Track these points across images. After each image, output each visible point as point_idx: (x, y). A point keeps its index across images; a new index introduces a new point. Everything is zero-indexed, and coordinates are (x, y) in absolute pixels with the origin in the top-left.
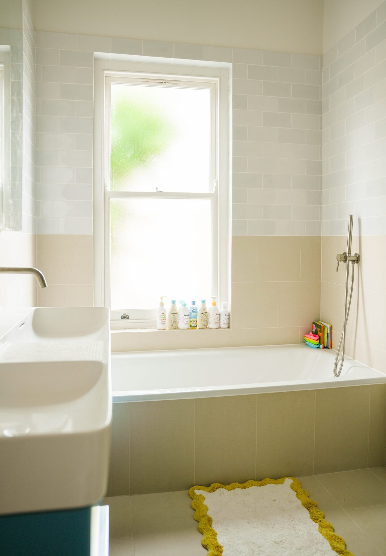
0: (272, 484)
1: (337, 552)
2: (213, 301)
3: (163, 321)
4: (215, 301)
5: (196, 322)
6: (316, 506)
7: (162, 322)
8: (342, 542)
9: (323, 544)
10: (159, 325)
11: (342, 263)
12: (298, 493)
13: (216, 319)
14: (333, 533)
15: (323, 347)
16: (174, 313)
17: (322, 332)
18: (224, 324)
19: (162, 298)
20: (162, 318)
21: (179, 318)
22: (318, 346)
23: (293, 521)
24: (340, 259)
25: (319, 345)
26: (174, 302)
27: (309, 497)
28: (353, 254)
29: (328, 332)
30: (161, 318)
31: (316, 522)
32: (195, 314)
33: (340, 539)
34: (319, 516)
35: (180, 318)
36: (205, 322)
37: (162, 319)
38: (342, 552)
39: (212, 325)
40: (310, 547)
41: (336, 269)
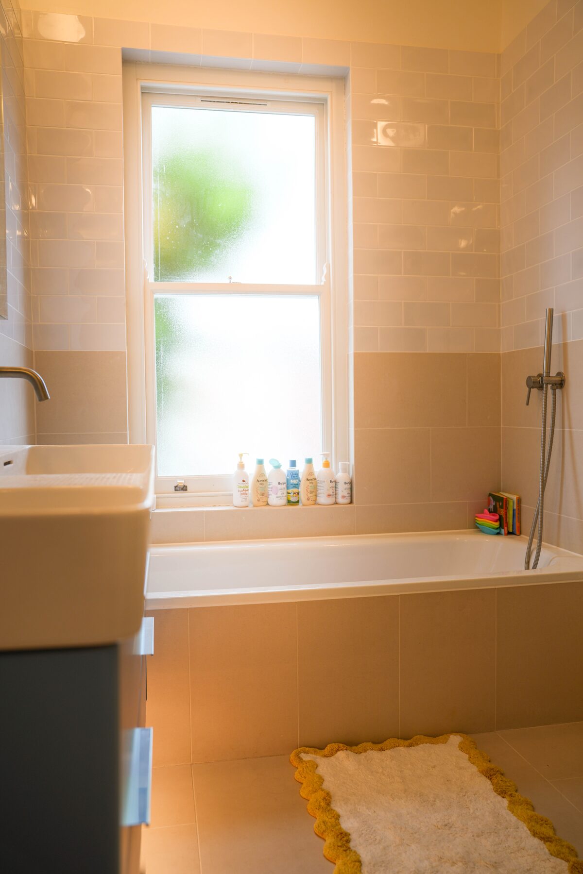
0: (428, 744)
1: (541, 839)
2: (325, 460)
3: (244, 492)
4: (329, 460)
5: (298, 493)
6: (502, 774)
7: (242, 494)
8: (549, 825)
9: (518, 828)
10: (238, 500)
11: (534, 391)
12: (472, 755)
13: (331, 489)
14: (533, 812)
15: (506, 532)
16: (261, 480)
17: (504, 507)
18: (344, 497)
19: (241, 455)
20: (242, 487)
21: (269, 488)
22: (498, 531)
23: (464, 796)
24: (532, 384)
25: (500, 530)
26: (260, 462)
27: (489, 761)
28: (553, 373)
29: (515, 508)
30: (240, 487)
31: (503, 797)
32: (295, 482)
33: (545, 821)
34: (508, 787)
35: (272, 488)
36: (312, 495)
37: (242, 489)
38: (550, 839)
39: (323, 499)
40: (496, 833)
41: (525, 402)
